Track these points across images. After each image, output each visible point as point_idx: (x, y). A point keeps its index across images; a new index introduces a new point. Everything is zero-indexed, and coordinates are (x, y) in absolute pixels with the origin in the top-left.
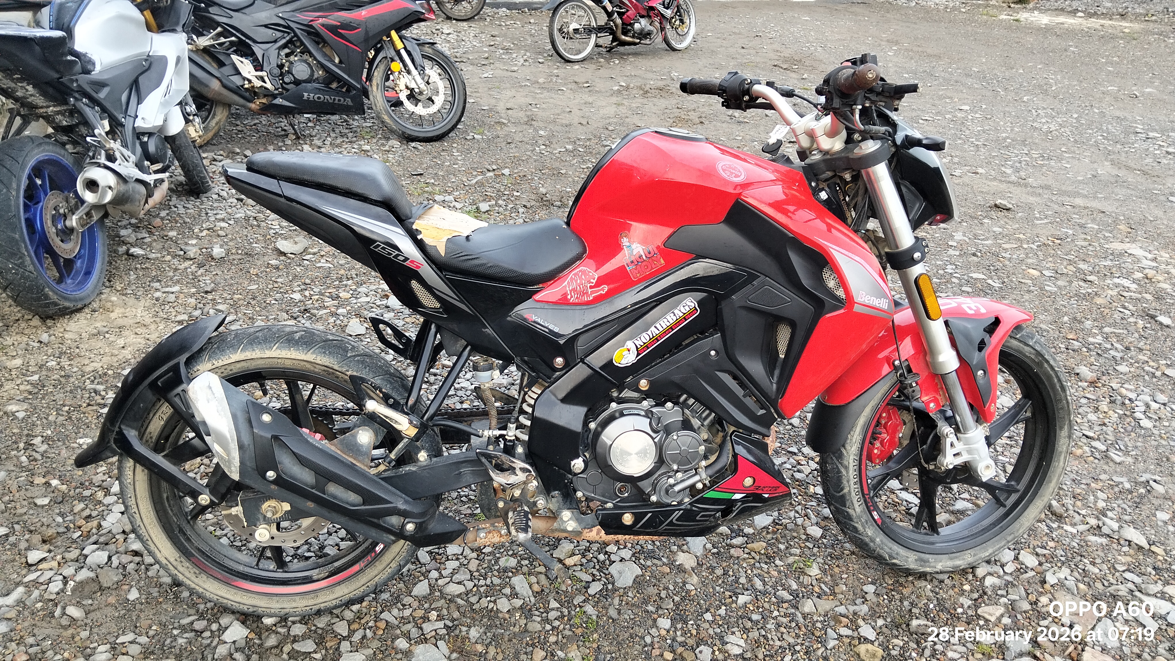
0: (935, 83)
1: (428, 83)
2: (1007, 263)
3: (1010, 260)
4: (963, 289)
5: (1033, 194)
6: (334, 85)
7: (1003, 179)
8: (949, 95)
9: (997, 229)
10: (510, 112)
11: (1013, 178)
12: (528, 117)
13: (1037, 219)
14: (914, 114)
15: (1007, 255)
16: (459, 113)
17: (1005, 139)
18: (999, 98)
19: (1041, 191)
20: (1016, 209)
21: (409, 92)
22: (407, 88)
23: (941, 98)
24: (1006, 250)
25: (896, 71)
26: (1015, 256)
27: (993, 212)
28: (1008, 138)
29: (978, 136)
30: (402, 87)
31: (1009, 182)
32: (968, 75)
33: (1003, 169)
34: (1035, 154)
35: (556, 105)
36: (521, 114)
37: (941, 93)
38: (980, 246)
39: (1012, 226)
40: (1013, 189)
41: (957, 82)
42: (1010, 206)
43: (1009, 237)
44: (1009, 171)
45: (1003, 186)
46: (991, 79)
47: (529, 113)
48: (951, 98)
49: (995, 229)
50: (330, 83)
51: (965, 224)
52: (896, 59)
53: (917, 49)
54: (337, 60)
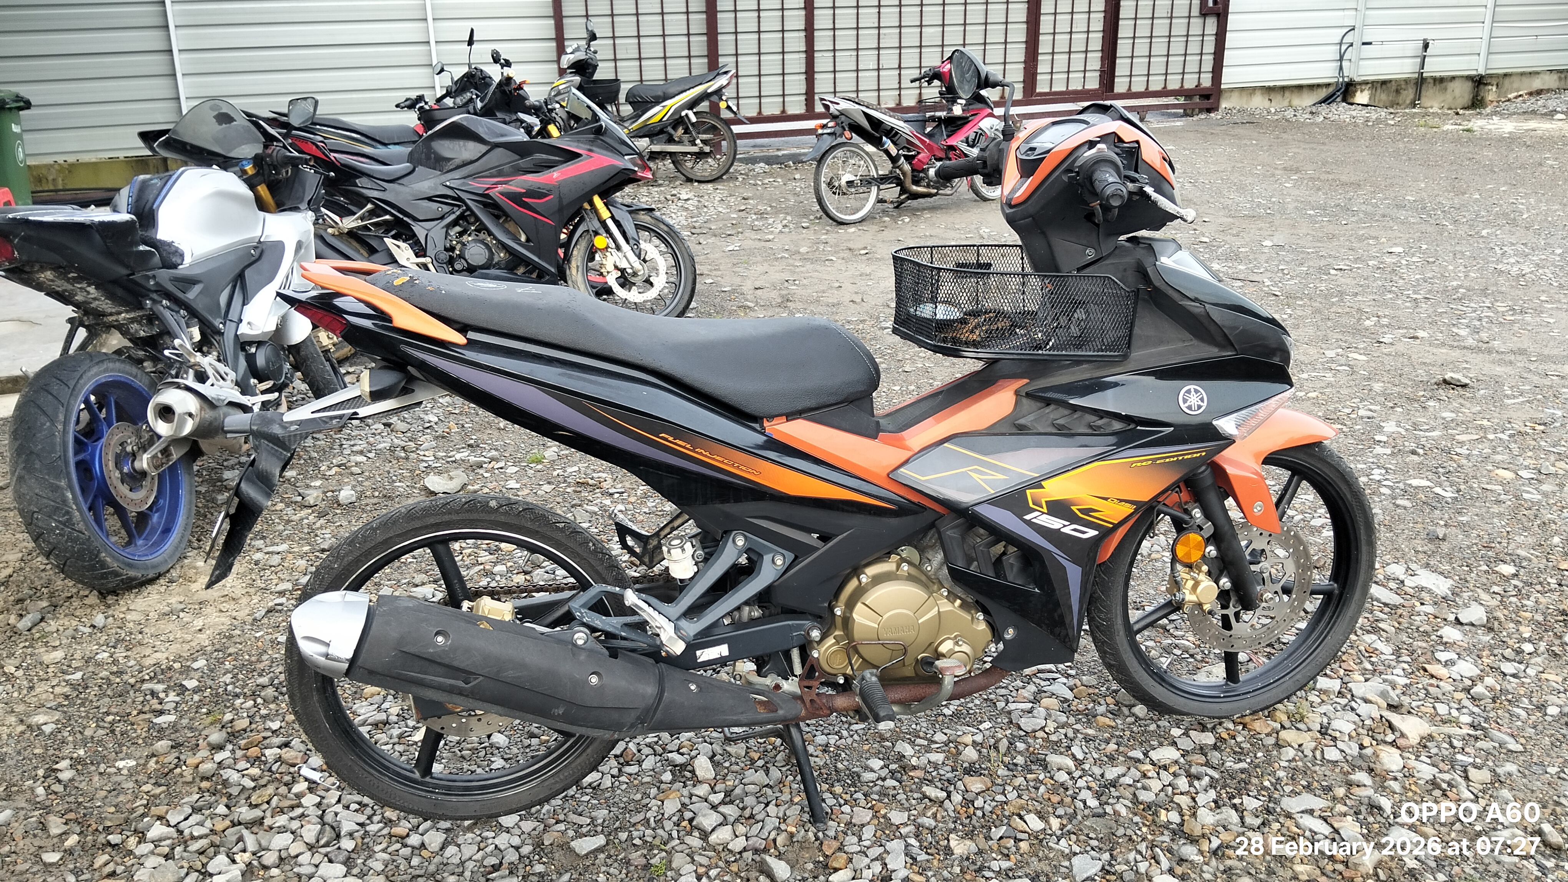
0: (1354, 219)
1: (645, 261)
2: (1464, 462)
3: (1468, 457)
4: (1399, 502)
5: (1501, 362)
6: (521, 271)
7: (1456, 344)
8: (1372, 234)
9: (1448, 415)
10: (759, 292)
11: (1470, 342)
12: (783, 297)
13: (1508, 397)
14: (1323, 263)
15: (1464, 451)
16: (686, 298)
17: (1456, 289)
18: (1446, 234)
19: (1512, 358)
20: (1475, 385)
21: (619, 274)
22: (616, 267)
23: (1361, 239)
24: (1462, 444)
25: (1296, 208)
26: (1474, 452)
27: (1441, 391)
28: (1461, 286)
29: (1416, 287)
30: (610, 267)
31: (1465, 348)
32: (1399, 207)
33: (1455, 330)
34: (1502, 307)
35: (821, 280)
36: (774, 294)
37: (1361, 233)
38: (1423, 441)
39: (1470, 409)
40: (1470, 356)
41: (1384, 216)
42: (1467, 381)
43: (1466, 425)
44: (1463, 332)
45: (1456, 354)
46: (1434, 210)
47: (784, 292)
48: (1376, 238)
49: (1444, 415)
50: (516, 268)
51: (1399, 410)
52: (1297, 192)
53: (1326, 176)
54: (523, 238)
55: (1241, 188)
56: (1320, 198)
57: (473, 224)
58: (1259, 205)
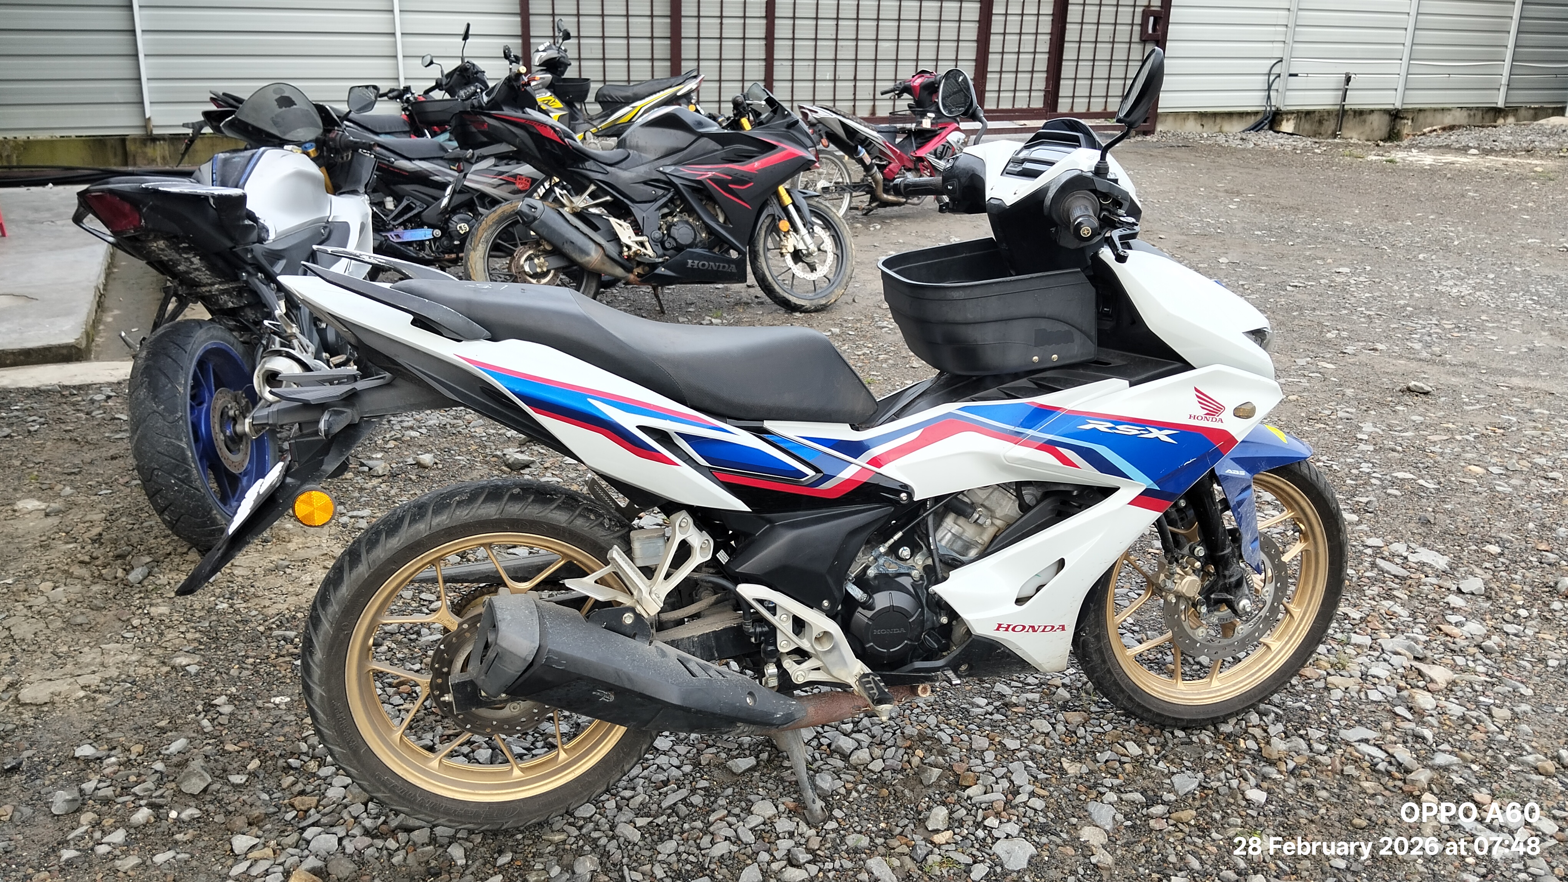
2: (1439, 458)
3: (1441, 454)
4: (1389, 491)
5: (1454, 374)
7: (1412, 356)
8: (1320, 255)
9: (1418, 419)
11: (1424, 354)
13: (1466, 404)
14: (1278, 279)
15: (1437, 449)
17: (1404, 307)
18: (1385, 257)
19: (1465, 370)
20: (1435, 393)
23: (1309, 259)
24: (1434, 443)
25: (1244, 228)
26: (1448, 451)
27: (1406, 397)
28: (1408, 305)
29: (1367, 304)
31: (1420, 360)
32: (1339, 230)
33: (1409, 344)
34: (1448, 324)
37: (1308, 253)
38: (1399, 439)
39: (1434, 415)
40: (1426, 367)
41: (1326, 238)
42: (1429, 389)
43: (1435, 427)
44: (1418, 346)
45: (1413, 365)
46: (1371, 234)
48: (1322, 259)
49: (1414, 418)
51: (1373, 413)
52: (1241, 214)
53: (1266, 200)
55: (1189, 209)
56: (1264, 219)
58: (1208, 224)
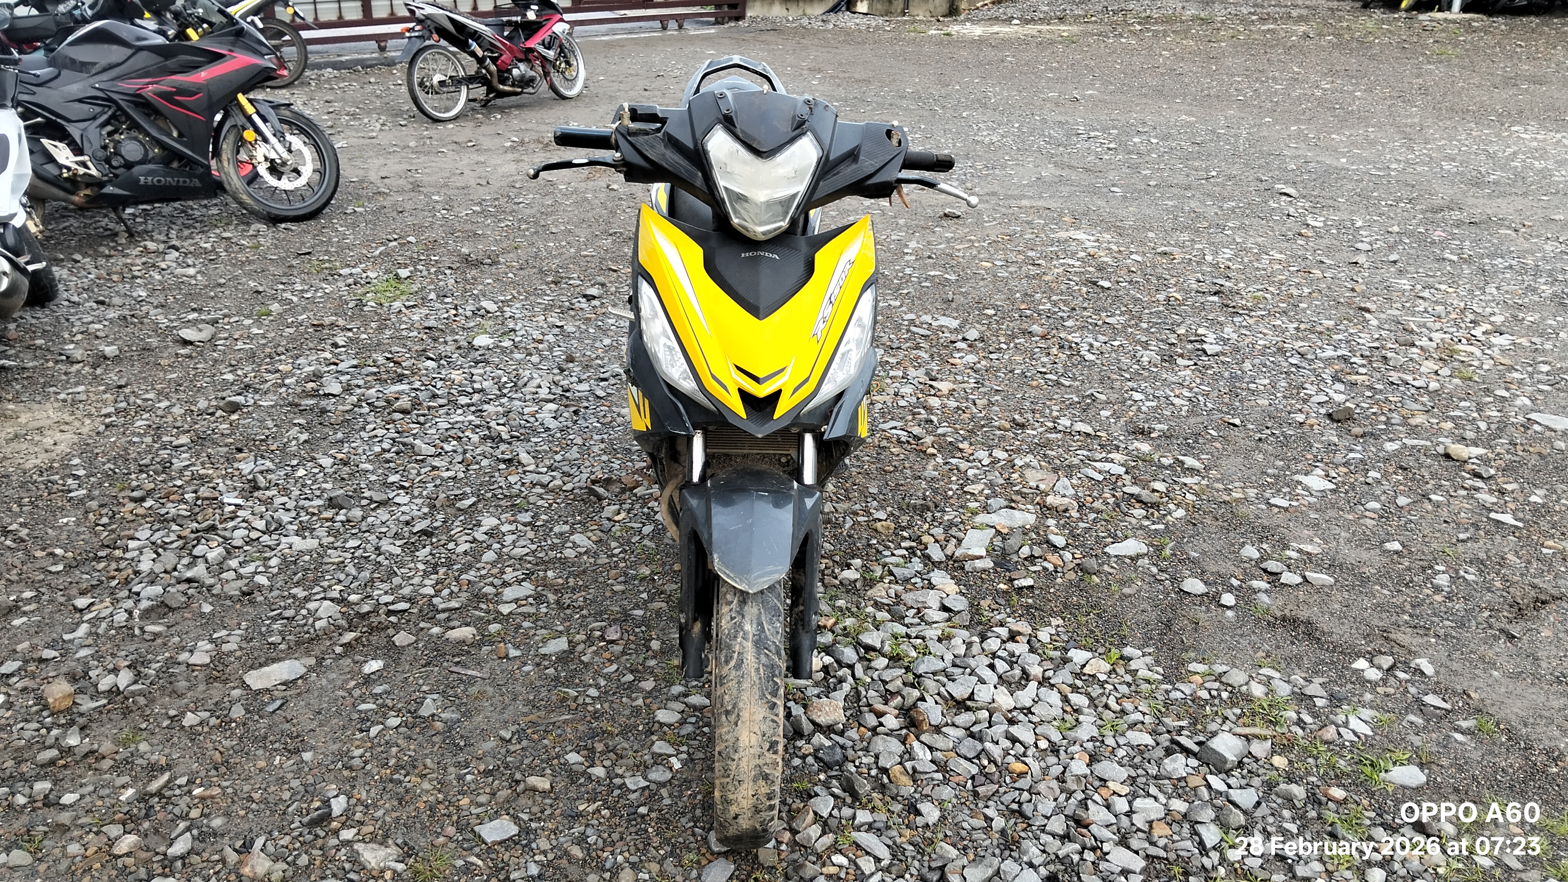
1: (291, 151)
3: (963, 257)
6: (175, 165)
16: (333, 182)
21: (269, 165)
22: (266, 159)
26: (968, 254)
30: (260, 159)
47: (411, 180)
50: (170, 162)
54: (175, 134)
57: (124, 123)
